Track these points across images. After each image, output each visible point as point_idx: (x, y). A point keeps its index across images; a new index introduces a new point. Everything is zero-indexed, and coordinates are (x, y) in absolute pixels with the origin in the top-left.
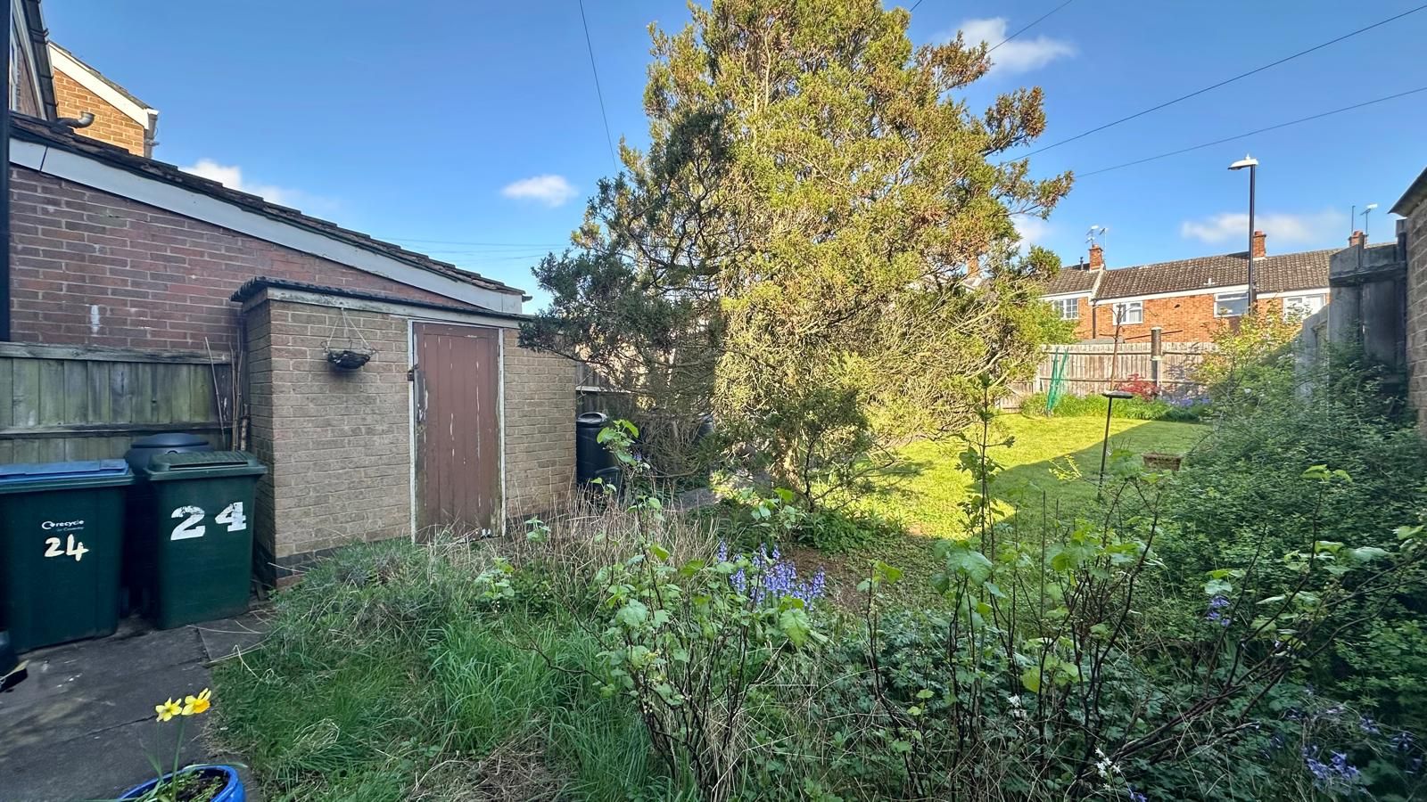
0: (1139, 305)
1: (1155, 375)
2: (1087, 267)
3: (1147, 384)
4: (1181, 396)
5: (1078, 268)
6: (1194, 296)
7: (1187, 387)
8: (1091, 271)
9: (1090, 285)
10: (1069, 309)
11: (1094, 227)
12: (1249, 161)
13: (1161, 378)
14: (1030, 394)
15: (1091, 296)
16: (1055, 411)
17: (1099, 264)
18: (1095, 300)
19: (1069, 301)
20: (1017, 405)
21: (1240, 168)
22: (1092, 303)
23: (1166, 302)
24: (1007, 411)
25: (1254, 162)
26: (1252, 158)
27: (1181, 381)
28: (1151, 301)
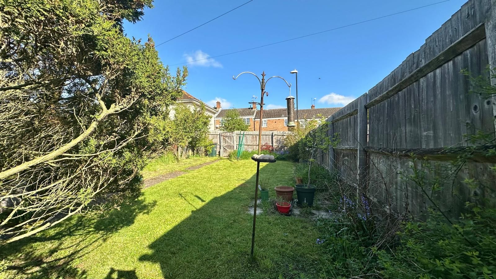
0: (266, 121)
1: (272, 144)
2: (252, 108)
3: (270, 146)
4: (280, 150)
5: (250, 108)
6: (279, 119)
7: (282, 147)
8: (253, 110)
9: (253, 114)
10: (247, 121)
11: (254, 96)
12: (295, 71)
13: (274, 144)
14: (232, 151)
15: (253, 117)
16: (241, 157)
17: (255, 108)
18: (254, 119)
19: (247, 119)
20: (227, 155)
21: (293, 73)
22: (253, 120)
23: (273, 121)
24: (225, 158)
25: (297, 71)
26: (296, 70)
27: (280, 145)
28: (269, 120)
